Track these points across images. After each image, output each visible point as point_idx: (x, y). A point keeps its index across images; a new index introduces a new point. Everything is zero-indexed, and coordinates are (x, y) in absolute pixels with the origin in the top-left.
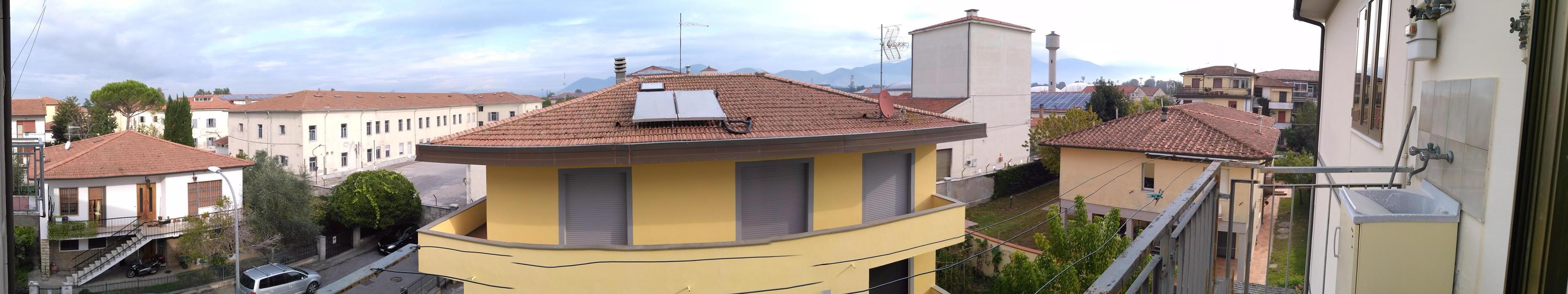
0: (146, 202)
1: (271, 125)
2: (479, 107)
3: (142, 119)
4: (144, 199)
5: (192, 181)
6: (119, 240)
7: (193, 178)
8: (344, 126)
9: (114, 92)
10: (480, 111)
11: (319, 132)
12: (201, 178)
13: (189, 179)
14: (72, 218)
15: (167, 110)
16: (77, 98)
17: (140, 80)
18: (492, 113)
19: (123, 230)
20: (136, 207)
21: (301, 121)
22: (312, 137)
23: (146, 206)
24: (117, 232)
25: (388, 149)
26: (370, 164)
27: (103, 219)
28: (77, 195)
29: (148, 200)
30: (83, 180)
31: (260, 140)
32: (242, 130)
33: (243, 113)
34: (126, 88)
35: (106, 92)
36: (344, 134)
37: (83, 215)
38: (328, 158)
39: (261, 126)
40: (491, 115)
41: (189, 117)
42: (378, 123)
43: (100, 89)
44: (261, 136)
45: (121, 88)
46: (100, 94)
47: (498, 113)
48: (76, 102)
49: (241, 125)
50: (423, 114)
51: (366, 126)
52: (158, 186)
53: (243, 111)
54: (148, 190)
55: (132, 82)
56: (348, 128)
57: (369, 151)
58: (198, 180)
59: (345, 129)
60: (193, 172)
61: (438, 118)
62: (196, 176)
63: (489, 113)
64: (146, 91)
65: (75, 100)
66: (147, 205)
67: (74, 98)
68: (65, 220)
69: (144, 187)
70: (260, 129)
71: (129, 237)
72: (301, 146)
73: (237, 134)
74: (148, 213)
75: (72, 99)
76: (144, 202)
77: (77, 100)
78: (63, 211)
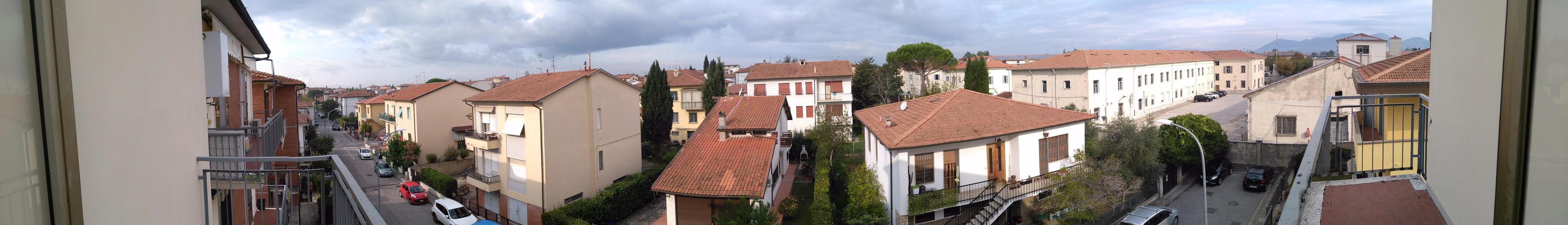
0: (996, 162)
1: (1056, 81)
2: (1216, 62)
3: (937, 77)
4: (994, 159)
5: (1042, 137)
6: (977, 207)
7: (1044, 134)
8: (1120, 80)
9: (911, 52)
10: (1216, 65)
11: (1101, 85)
12: (1053, 133)
13: (1040, 135)
14: (929, 186)
15: (967, 69)
16: (873, 59)
17: (935, 42)
18: (1227, 67)
19: (981, 195)
20: (987, 169)
21: (1087, 76)
22: (1096, 90)
23: (996, 166)
24: (976, 198)
25: (1152, 98)
26: (1141, 111)
27: (957, 186)
28: (933, 160)
29: (998, 160)
30: (937, 146)
31: (1045, 94)
32: (1026, 86)
33: (1028, 70)
34: (923, 49)
35: (903, 53)
36: (1120, 87)
37: (938, 183)
38: (1108, 108)
39: (1045, 82)
40: (1226, 68)
41: (987, 74)
42: (1146, 76)
43: (895, 50)
44: (1045, 90)
45: (918, 49)
46: (897, 55)
47: (1232, 67)
48: (872, 62)
49: (1025, 82)
50: (1178, 67)
51: (1137, 79)
52: (1007, 145)
53: (1027, 69)
54: (997, 149)
55: (928, 44)
56: (1123, 81)
57: (1140, 100)
58: (1050, 136)
59: (1121, 83)
60: (1044, 129)
61: (1188, 70)
62: (1048, 131)
63: (1224, 67)
64: (943, 52)
65: (871, 61)
66: (997, 164)
67: (871, 59)
68: (922, 190)
69: (993, 147)
70: (1044, 85)
71: (986, 203)
72: (1086, 98)
73: (1022, 90)
74: (999, 173)
75: (868, 59)
76: (993, 163)
77: (874, 60)
78: (919, 180)
